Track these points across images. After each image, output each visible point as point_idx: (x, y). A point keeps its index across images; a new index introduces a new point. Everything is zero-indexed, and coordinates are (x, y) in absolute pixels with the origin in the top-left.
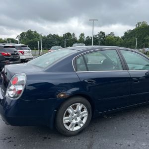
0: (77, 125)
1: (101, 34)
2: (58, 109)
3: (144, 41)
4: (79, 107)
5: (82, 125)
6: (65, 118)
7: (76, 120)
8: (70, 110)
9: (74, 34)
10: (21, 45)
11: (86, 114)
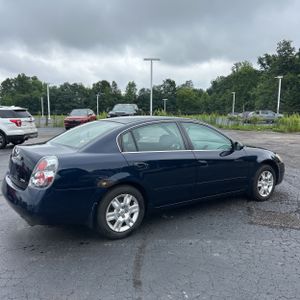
0: (124, 224)
1: (168, 85)
2: (99, 201)
3: (248, 97)
4: (128, 199)
5: (131, 224)
6: (108, 214)
7: (123, 217)
8: (115, 204)
9: (115, 84)
10: (13, 108)
11: (137, 209)
